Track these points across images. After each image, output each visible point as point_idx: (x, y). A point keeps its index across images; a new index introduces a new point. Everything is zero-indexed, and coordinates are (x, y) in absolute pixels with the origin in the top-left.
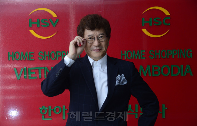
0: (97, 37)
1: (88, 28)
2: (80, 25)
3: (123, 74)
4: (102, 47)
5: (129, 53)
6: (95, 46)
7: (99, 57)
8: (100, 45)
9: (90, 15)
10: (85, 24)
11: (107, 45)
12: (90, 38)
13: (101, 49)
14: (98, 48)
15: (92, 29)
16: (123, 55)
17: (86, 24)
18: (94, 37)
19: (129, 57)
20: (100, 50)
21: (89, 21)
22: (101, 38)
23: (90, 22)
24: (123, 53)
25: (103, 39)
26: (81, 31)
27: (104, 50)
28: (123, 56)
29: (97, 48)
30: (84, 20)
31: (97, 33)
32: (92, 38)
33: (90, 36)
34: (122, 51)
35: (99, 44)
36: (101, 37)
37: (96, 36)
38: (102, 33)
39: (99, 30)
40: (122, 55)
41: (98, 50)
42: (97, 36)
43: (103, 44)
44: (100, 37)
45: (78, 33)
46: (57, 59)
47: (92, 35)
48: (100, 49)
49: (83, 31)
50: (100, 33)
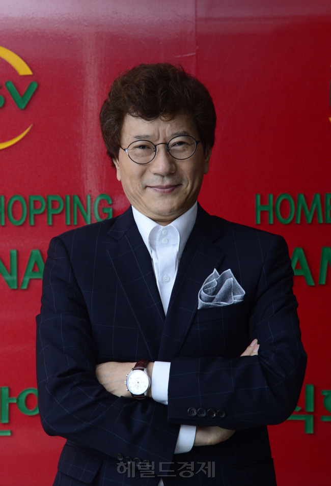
0: (166, 144)
1: (135, 111)
2: (109, 100)
3: (229, 270)
4: (181, 179)
5: (285, 203)
6: (155, 174)
7: (172, 211)
8: (173, 171)
9: (145, 68)
10: (126, 98)
11: (199, 170)
12: (142, 147)
13: (179, 185)
14: (167, 182)
15: (149, 114)
16: (264, 208)
17: (129, 96)
18: (156, 143)
19: (285, 215)
20: (173, 188)
21: (138, 86)
22: (179, 148)
23: (143, 91)
24: (262, 203)
25: (184, 150)
26: (111, 120)
27: (187, 187)
28: (264, 214)
29: (163, 181)
30: (123, 83)
31: (164, 131)
32: (147, 146)
33: (139, 138)
34: (259, 197)
35: (171, 169)
36: (180, 143)
37: (160, 141)
38: (181, 130)
39: (172, 118)
40: (260, 208)
41: (167, 187)
42: (165, 139)
43: (185, 167)
44: (174, 145)
45: (102, 125)
46: (32, 223)
47: (147, 136)
48: (175, 184)
49: (120, 121)
50: (175, 131)
